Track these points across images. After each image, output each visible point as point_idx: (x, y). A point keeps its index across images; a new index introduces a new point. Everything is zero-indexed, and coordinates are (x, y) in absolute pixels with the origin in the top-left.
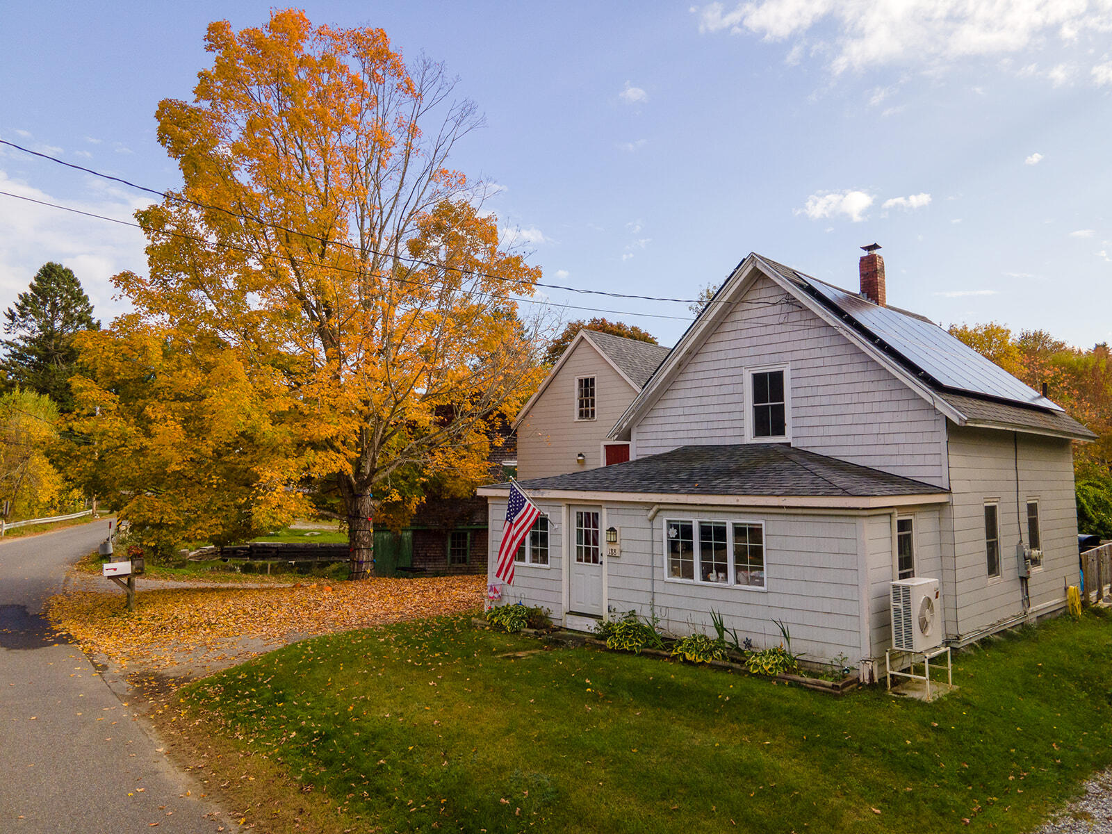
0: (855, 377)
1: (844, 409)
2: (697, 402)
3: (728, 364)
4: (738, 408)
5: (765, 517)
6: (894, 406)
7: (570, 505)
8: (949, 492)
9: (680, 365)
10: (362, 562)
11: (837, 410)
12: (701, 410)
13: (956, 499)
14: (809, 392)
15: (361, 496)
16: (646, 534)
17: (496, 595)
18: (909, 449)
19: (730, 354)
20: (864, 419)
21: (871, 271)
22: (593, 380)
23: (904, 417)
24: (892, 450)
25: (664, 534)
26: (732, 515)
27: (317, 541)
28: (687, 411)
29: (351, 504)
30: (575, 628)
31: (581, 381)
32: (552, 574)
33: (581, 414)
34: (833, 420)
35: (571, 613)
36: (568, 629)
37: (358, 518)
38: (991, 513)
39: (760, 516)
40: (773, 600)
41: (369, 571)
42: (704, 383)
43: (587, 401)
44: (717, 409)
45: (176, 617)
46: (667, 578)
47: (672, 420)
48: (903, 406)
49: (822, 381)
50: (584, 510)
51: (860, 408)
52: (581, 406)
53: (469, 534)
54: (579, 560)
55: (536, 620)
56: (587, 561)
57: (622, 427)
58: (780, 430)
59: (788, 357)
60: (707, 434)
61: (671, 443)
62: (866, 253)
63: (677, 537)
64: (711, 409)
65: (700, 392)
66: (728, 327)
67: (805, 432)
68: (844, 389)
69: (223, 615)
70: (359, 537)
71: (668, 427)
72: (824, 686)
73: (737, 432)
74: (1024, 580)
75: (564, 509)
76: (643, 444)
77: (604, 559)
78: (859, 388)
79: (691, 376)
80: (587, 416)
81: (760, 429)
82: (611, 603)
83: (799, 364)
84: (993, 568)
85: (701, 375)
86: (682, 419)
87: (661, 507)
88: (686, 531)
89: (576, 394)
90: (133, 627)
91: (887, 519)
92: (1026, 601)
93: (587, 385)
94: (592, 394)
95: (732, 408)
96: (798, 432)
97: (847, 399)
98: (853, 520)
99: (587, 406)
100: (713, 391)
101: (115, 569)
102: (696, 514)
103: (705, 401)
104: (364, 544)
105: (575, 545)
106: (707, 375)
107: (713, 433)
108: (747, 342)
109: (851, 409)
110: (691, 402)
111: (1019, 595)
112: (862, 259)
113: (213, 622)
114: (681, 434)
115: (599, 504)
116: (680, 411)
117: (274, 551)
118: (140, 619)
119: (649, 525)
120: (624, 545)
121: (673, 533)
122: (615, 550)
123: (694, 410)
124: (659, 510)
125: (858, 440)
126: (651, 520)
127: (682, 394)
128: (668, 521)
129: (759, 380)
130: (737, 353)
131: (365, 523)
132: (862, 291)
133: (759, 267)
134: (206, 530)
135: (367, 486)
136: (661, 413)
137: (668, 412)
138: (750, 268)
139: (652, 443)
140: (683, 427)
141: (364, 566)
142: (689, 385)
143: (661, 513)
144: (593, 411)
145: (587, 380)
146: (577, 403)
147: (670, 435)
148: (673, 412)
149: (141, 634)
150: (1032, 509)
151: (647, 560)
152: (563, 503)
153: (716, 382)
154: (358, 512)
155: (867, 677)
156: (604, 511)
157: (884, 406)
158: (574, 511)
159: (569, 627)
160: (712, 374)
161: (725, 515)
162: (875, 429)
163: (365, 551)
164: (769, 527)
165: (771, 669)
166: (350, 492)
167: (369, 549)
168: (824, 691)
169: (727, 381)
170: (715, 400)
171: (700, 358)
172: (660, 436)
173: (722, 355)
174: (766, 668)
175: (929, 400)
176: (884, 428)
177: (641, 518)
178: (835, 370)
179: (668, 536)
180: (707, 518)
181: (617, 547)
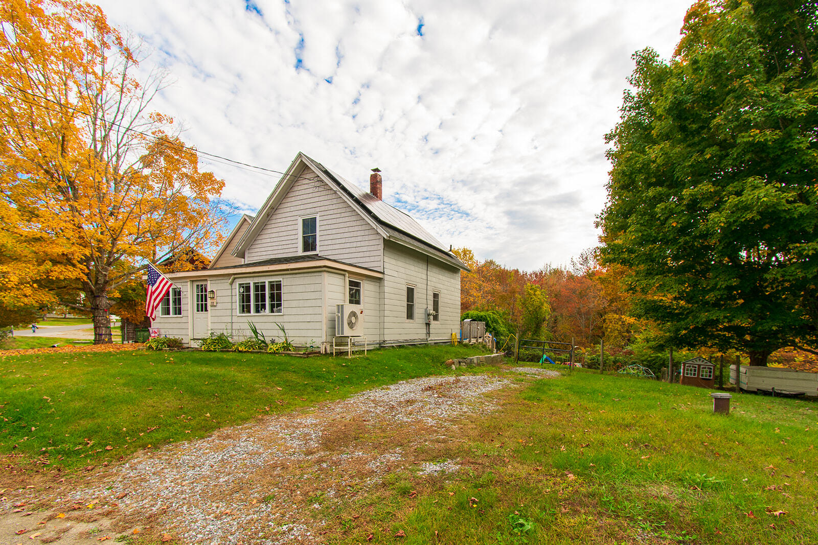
0: (347, 219)
2: (277, 235)
3: (292, 214)
4: (296, 237)
5: (283, 276)
6: (362, 233)
7: (193, 281)
8: (383, 273)
9: (268, 215)
10: (101, 335)
12: (279, 239)
13: (386, 278)
14: (327, 227)
15: (99, 296)
16: (229, 292)
17: (156, 335)
18: (367, 254)
19: (292, 209)
21: (375, 182)
23: (367, 238)
24: (361, 255)
25: (237, 291)
26: (268, 277)
28: (272, 240)
30: (195, 347)
32: (184, 320)
35: (193, 339)
37: (98, 309)
38: (410, 290)
39: (281, 276)
40: (284, 319)
41: (107, 339)
42: (280, 225)
44: (286, 238)
46: (238, 315)
47: (265, 245)
48: (367, 233)
49: (331, 222)
50: (200, 283)
54: (198, 311)
56: (202, 311)
57: (238, 249)
58: (314, 249)
59: (318, 210)
60: (281, 251)
61: (265, 257)
62: (373, 173)
63: (243, 292)
64: (282, 239)
65: (278, 230)
66: (291, 195)
67: (325, 248)
68: (342, 225)
70: (99, 320)
71: (263, 249)
72: (300, 354)
73: (295, 250)
74: (428, 325)
75: (190, 283)
77: (209, 308)
78: (348, 224)
79: (274, 222)
81: (305, 249)
82: (212, 331)
83: (323, 213)
84: (410, 315)
86: (270, 244)
87: (236, 276)
88: (248, 288)
92: (428, 334)
95: (293, 237)
96: (322, 249)
98: (320, 274)
100: (284, 229)
102: (252, 279)
103: (281, 234)
104: (103, 324)
105: (196, 303)
106: (281, 220)
107: (283, 251)
108: (300, 202)
110: (273, 235)
111: (425, 331)
112: (371, 176)
114: (269, 253)
115: (208, 278)
119: (229, 287)
120: (219, 300)
121: (242, 290)
122: (214, 303)
123: (275, 239)
124: (234, 278)
125: (347, 251)
126: (231, 284)
127: (269, 231)
128: (239, 284)
129: (305, 222)
130: (295, 208)
131: (103, 312)
132: (371, 192)
133: (304, 160)
136: (260, 242)
141: (103, 336)
142: (272, 226)
143: (236, 280)
147: (264, 253)
148: (266, 241)
150: (436, 295)
151: (229, 305)
152: (188, 280)
153: (285, 224)
154: (98, 305)
155: (324, 351)
156: (209, 283)
157: (359, 233)
158: (195, 284)
159: (192, 347)
161: (264, 277)
163: (104, 328)
165: (277, 350)
166: (92, 295)
167: (107, 327)
169: (290, 223)
170: (285, 234)
171: (278, 211)
172: (259, 254)
173: (288, 210)
174: (275, 349)
175: (375, 227)
176: (359, 244)
177: (226, 284)
178: (338, 216)
179: (239, 292)
180: (257, 280)
181: (215, 301)
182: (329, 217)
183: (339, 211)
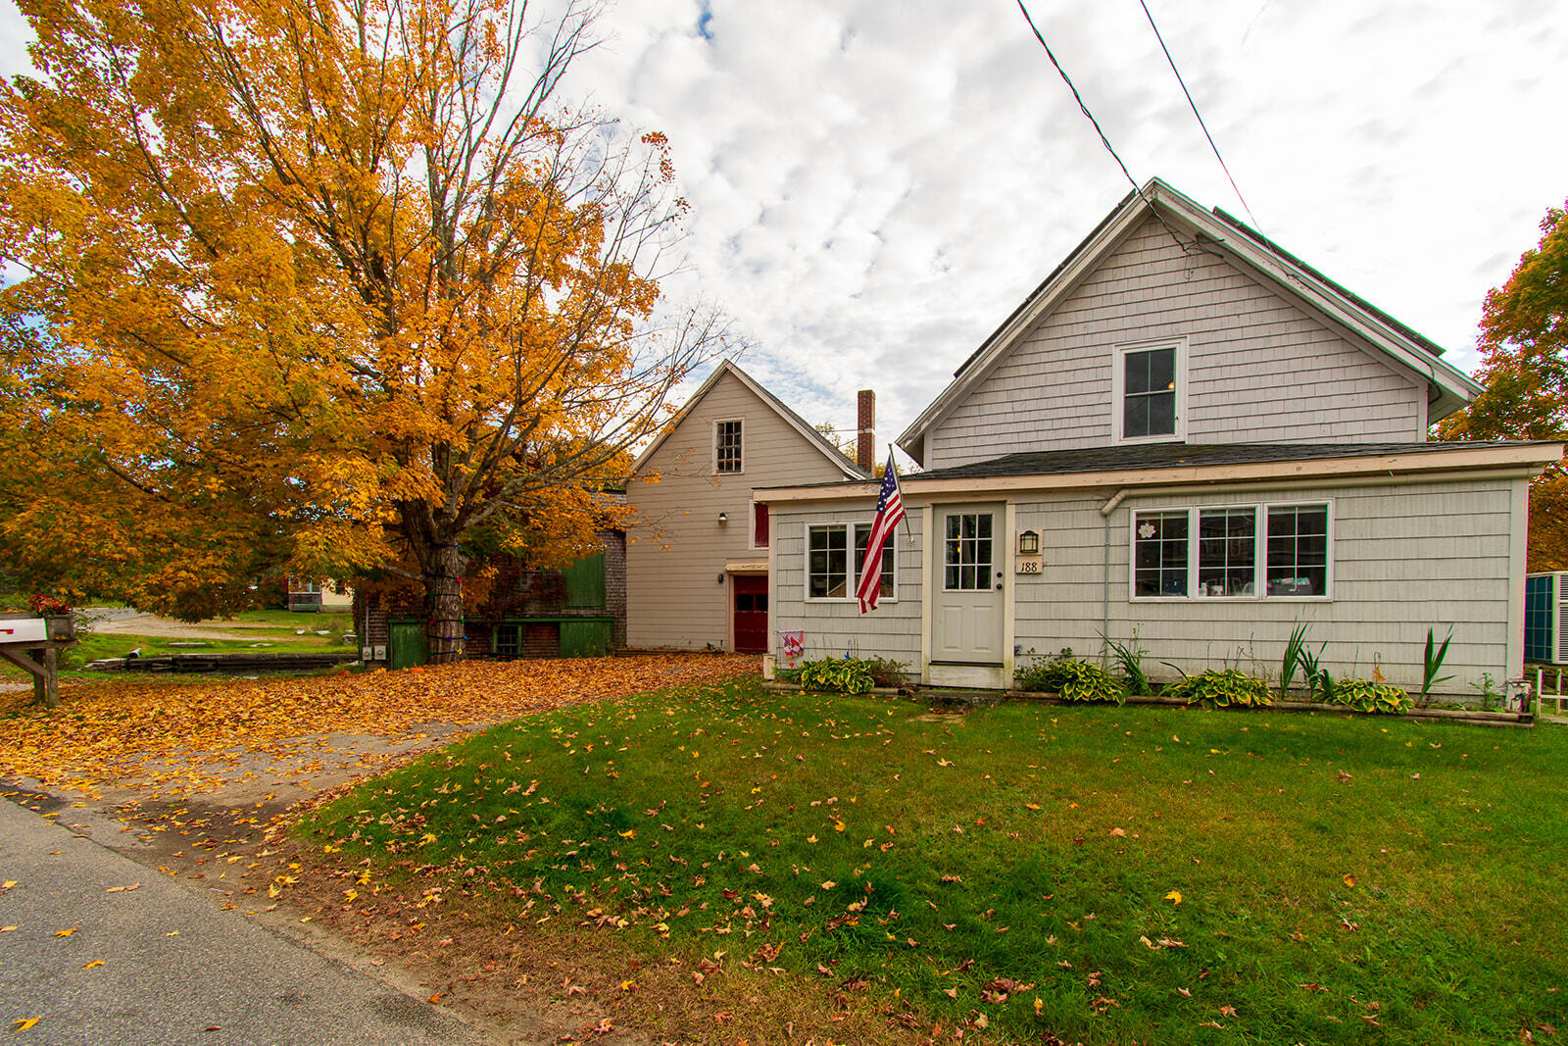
1: (1270, 394)
2: (1037, 393)
3: (1088, 340)
4: (1105, 398)
5: (1336, 493)
10: (449, 639)
11: (1259, 396)
12: (1043, 404)
14: (1217, 373)
15: (445, 545)
16: (1098, 537)
19: (1093, 327)
20: (1301, 405)
22: (738, 424)
25: (1125, 534)
26: (1268, 495)
28: (1017, 407)
29: (430, 557)
30: (947, 683)
31: (721, 425)
32: (904, 609)
33: (721, 466)
34: (1254, 409)
35: (934, 663)
36: (932, 686)
37: (442, 576)
39: (1329, 493)
40: (1340, 612)
41: (460, 651)
42: (1048, 368)
44: (1068, 402)
45: (161, 713)
46: (1134, 598)
47: (993, 420)
49: (1238, 358)
50: (961, 512)
51: (1295, 392)
52: (721, 456)
53: (520, 629)
54: (950, 586)
55: (882, 676)
56: (968, 586)
57: (919, 428)
58: (1166, 424)
59: (1184, 328)
60: (1051, 435)
61: (992, 450)
63: (1155, 536)
64: (1059, 402)
66: (1090, 291)
67: (1207, 426)
68: (1275, 367)
70: (443, 603)
71: (987, 430)
73: (1100, 431)
75: (927, 513)
76: (943, 454)
77: (1010, 581)
79: (1027, 359)
80: (729, 468)
81: (1132, 427)
82: (1020, 642)
83: (1202, 338)
85: (1044, 357)
86: (1010, 418)
87: (1134, 492)
88: (1176, 526)
89: (715, 442)
90: (70, 730)
93: (729, 430)
94: (738, 441)
95: (1093, 399)
96: (1197, 427)
97: (1277, 381)
98: (1506, 486)
99: (730, 456)
100: (1061, 378)
102: (1198, 499)
103: (1049, 392)
104: (453, 613)
105: (943, 565)
106: (1053, 356)
107: (1060, 434)
108: (1122, 310)
109: (1283, 393)
110: (1025, 395)
114: (1008, 438)
116: (1008, 407)
117: (210, 665)
118: (80, 719)
119: (1101, 523)
120: (1048, 556)
121: (1148, 531)
122: (1034, 565)
123: (1031, 405)
124: (1124, 500)
126: (1108, 516)
127: (1010, 384)
128: (1140, 515)
129: (1134, 363)
130: (1104, 326)
131: (453, 585)
133: (1161, 200)
135: (454, 532)
136: (975, 411)
137: (987, 410)
139: (958, 453)
140: (1012, 428)
141: (453, 644)
142: (1023, 371)
143: (1127, 504)
144: (738, 464)
145: (729, 425)
146: (715, 453)
147: (988, 440)
148: (995, 409)
151: (1096, 574)
152: (928, 503)
153: (1067, 366)
154: (443, 568)
156: (1011, 510)
158: (943, 515)
159: (935, 683)
160: (1063, 355)
161: (1254, 496)
162: (1319, 417)
163: (454, 624)
167: (459, 621)
169: (1086, 363)
170: (1065, 390)
171: (1044, 334)
172: (972, 442)
173: (1079, 329)
177: (1086, 515)
178: (1260, 343)
179: (1138, 536)
180: (1217, 503)
181: (1038, 561)
182: (1227, 347)
183: (1263, 331)
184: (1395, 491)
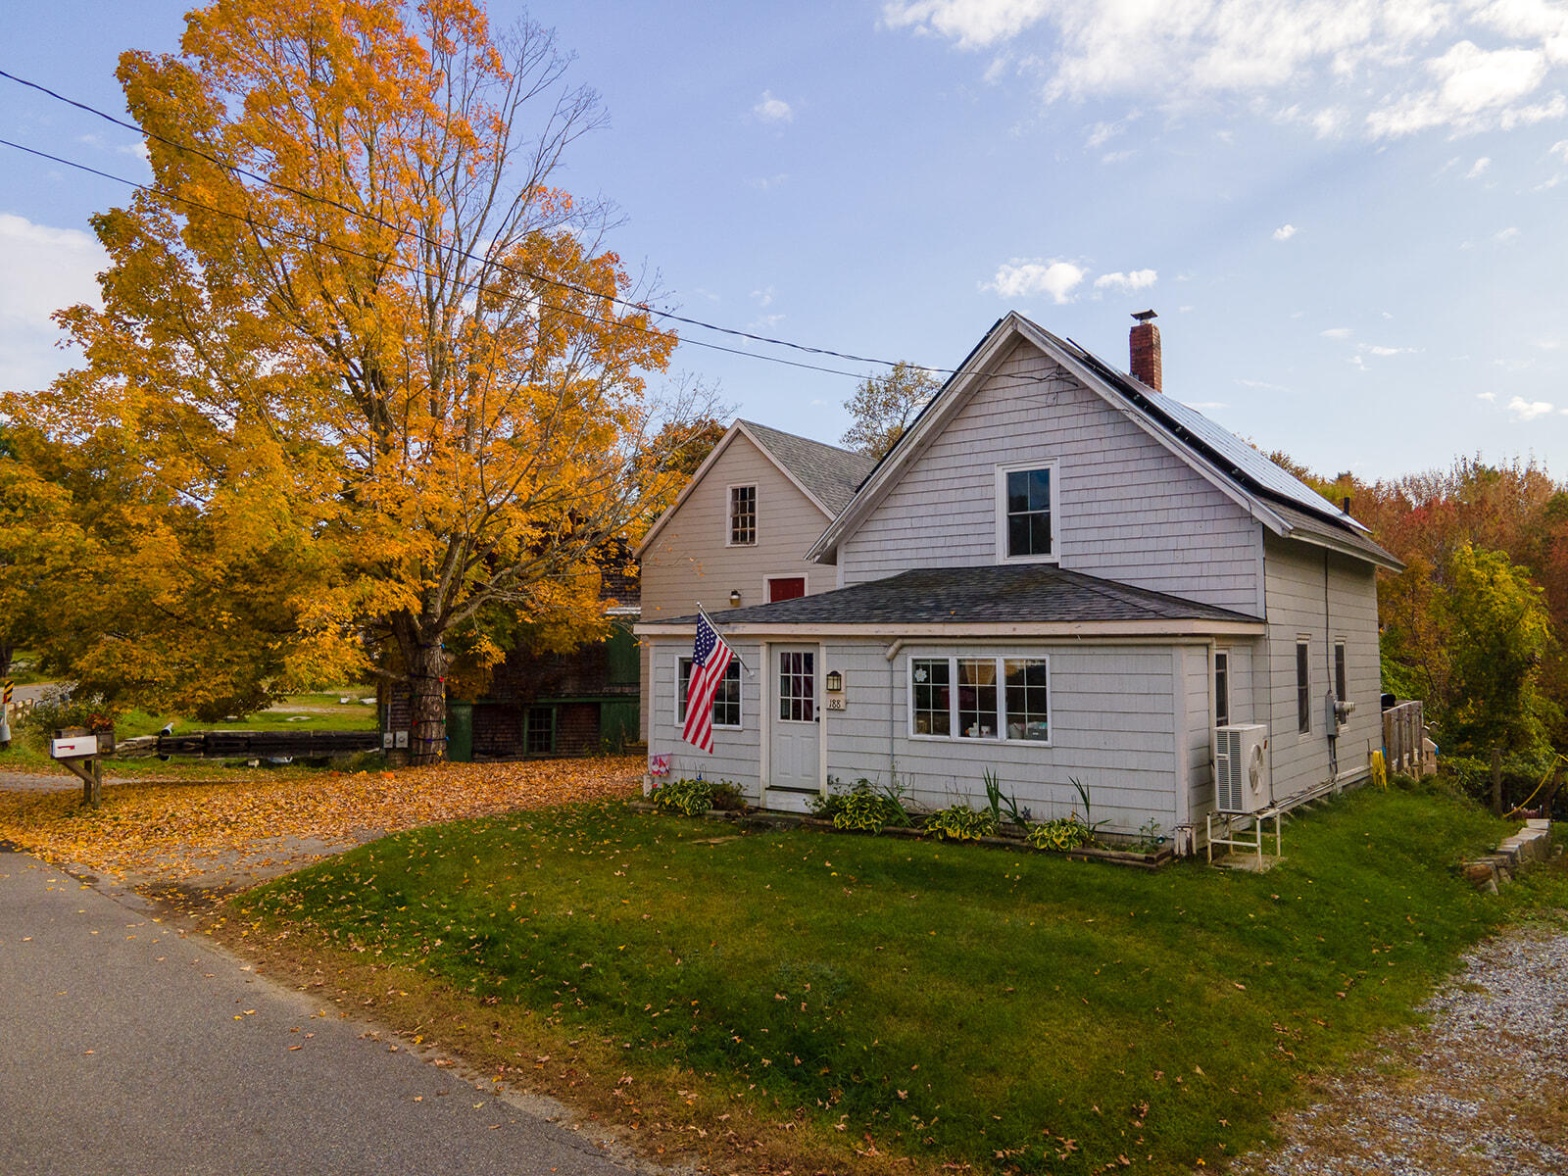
0: (1144, 478)
1: (1130, 519)
2: (931, 510)
3: (974, 460)
4: (989, 517)
5: (1050, 650)
6: (1196, 514)
7: (771, 644)
8: (1263, 622)
9: (907, 462)
10: (430, 741)
11: (1121, 520)
12: (937, 521)
13: (1273, 632)
14: (1084, 496)
15: (429, 646)
16: (884, 679)
17: (663, 769)
18: (1214, 569)
19: (976, 447)
20: (1157, 531)
21: (1143, 344)
22: (752, 490)
23: (1209, 528)
24: (1194, 570)
25: (907, 678)
26: (1004, 649)
27: (310, 728)
28: (916, 523)
29: (414, 658)
30: (779, 808)
31: (735, 491)
32: (747, 738)
33: (735, 537)
34: (1117, 533)
35: (772, 788)
36: (768, 810)
37: (425, 677)
38: (1302, 651)
39: (1043, 649)
40: (1059, 757)
41: (440, 753)
42: (941, 485)
43: (744, 519)
44: (958, 519)
46: (912, 735)
47: (894, 535)
48: (1209, 513)
49: (1103, 481)
50: (792, 650)
51: (1151, 517)
52: (735, 525)
53: (554, 711)
54: (785, 717)
55: (724, 798)
56: (797, 717)
57: (826, 544)
58: (1045, 548)
59: (1056, 450)
60: (945, 552)
61: (894, 565)
62: (1137, 323)
63: (927, 680)
64: (950, 520)
65: (934, 497)
66: (973, 411)
67: (1078, 548)
68: (1133, 492)
69: (245, 811)
70: (426, 704)
71: (890, 545)
72: (1133, 859)
73: (986, 550)
74: (1332, 738)
75: (763, 650)
76: (853, 567)
77: (823, 714)
78: (1151, 490)
79: (922, 476)
80: (744, 538)
81: (1016, 547)
82: (832, 771)
83: (1072, 460)
84: (1304, 723)
85: (938, 475)
86: (909, 534)
87: (907, 642)
88: (940, 672)
89: (729, 509)
91: (1204, 650)
92: (1334, 766)
93: (744, 497)
94: (752, 510)
95: (979, 518)
96: (1069, 549)
97: (1135, 505)
98: (1167, 651)
99: (744, 525)
100: (952, 496)
101: (72, 747)
102: (955, 649)
103: (942, 509)
104: (434, 714)
105: (778, 697)
106: (944, 474)
107: (952, 552)
108: (1001, 431)
109: (1141, 518)
110: (922, 511)
111: (1325, 759)
112: (1134, 330)
113: (233, 819)
114: (908, 554)
115: (815, 641)
116: (907, 523)
117: (243, 744)
119: (886, 666)
120: (852, 694)
121: (922, 675)
122: (838, 702)
123: (928, 521)
124: (902, 646)
125: (1149, 558)
126: (890, 660)
127: (909, 500)
128: (914, 661)
129: (1016, 481)
130: (987, 445)
131: (435, 686)
133: (1021, 330)
134: (209, 691)
135: (437, 633)
136: (879, 526)
137: (891, 525)
138: (1009, 331)
139: (866, 567)
140: (912, 544)
141: (433, 746)
142: (920, 487)
143: (905, 650)
144: (753, 534)
145: (744, 490)
146: (729, 522)
147: (893, 555)
148: (897, 524)
149: (124, 837)
150: (1340, 651)
151: (885, 712)
152: (763, 641)
153: (957, 484)
154: (425, 669)
155: (1183, 848)
156: (823, 651)
157: (1184, 515)
158: (778, 652)
159: (770, 807)
160: (952, 473)
161: (994, 649)
162: (1172, 543)
163: (434, 725)
164: (1055, 664)
165: (1063, 843)
166: (411, 642)
167: (440, 722)
168: (1135, 866)
169: (972, 482)
170: (956, 508)
171: (936, 452)
172: (878, 556)
173: (966, 447)
174: (1058, 841)
175: (1245, 505)
176: (1184, 543)
177: (876, 658)
178: (1119, 467)
179: (915, 680)
181: (841, 698)
182: (1092, 470)
183: (1122, 455)
184: (1092, 650)
